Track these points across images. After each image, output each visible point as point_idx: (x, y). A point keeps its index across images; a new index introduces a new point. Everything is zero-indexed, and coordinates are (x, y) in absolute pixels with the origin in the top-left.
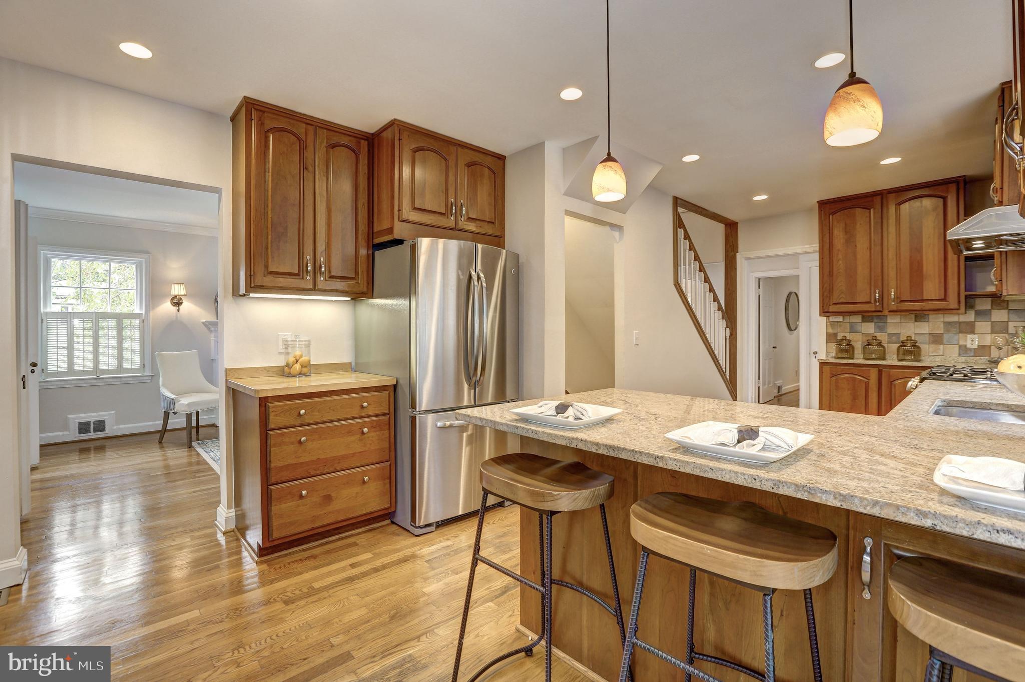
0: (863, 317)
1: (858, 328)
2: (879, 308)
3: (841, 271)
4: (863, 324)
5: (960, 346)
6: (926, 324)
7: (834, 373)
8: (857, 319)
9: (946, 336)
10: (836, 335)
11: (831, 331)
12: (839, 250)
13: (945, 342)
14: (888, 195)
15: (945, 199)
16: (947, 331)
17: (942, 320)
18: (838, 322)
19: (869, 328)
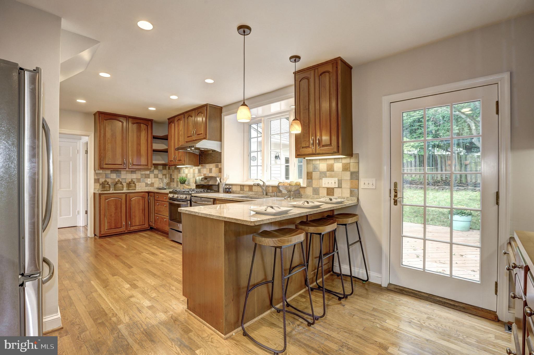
0: (111, 171)
1: (109, 176)
2: (125, 168)
3: (109, 148)
4: (112, 174)
5: (146, 183)
6: (135, 175)
7: (106, 198)
8: (108, 172)
9: (142, 179)
10: (98, 179)
11: (96, 178)
12: (108, 138)
13: (141, 182)
14: (129, 118)
15: (148, 126)
16: (142, 177)
17: (140, 173)
18: (99, 173)
19: (114, 176)
